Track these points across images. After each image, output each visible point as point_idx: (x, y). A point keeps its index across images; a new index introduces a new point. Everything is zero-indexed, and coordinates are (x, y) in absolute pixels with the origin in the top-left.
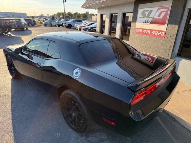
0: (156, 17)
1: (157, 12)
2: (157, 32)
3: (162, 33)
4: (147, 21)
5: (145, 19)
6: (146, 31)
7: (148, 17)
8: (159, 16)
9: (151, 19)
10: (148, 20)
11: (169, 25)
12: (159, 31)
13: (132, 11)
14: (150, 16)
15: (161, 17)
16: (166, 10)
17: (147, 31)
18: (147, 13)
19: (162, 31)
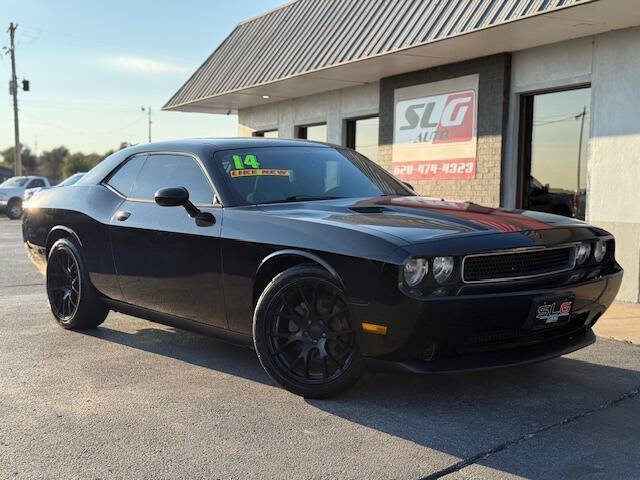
0: (447, 123)
1: (446, 106)
2: (456, 165)
3: (468, 165)
4: (423, 136)
5: (419, 129)
6: (425, 168)
7: (425, 124)
8: (453, 118)
9: (435, 129)
10: (427, 134)
11: (481, 140)
12: (459, 161)
13: (377, 112)
14: (430, 122)
15: (459, 121)
16: (468, 99)
17: (429, 166)
18: (420, 112)
19: (466, 161)
